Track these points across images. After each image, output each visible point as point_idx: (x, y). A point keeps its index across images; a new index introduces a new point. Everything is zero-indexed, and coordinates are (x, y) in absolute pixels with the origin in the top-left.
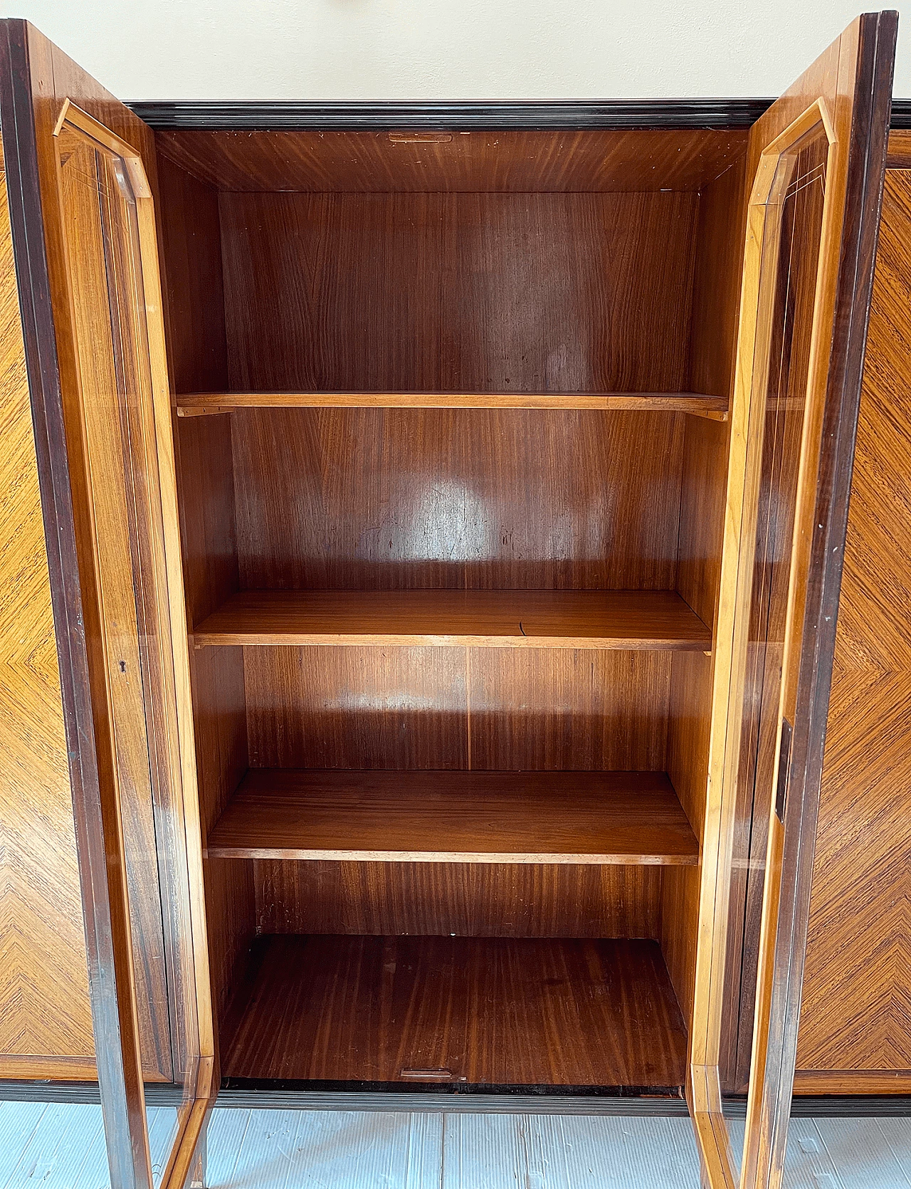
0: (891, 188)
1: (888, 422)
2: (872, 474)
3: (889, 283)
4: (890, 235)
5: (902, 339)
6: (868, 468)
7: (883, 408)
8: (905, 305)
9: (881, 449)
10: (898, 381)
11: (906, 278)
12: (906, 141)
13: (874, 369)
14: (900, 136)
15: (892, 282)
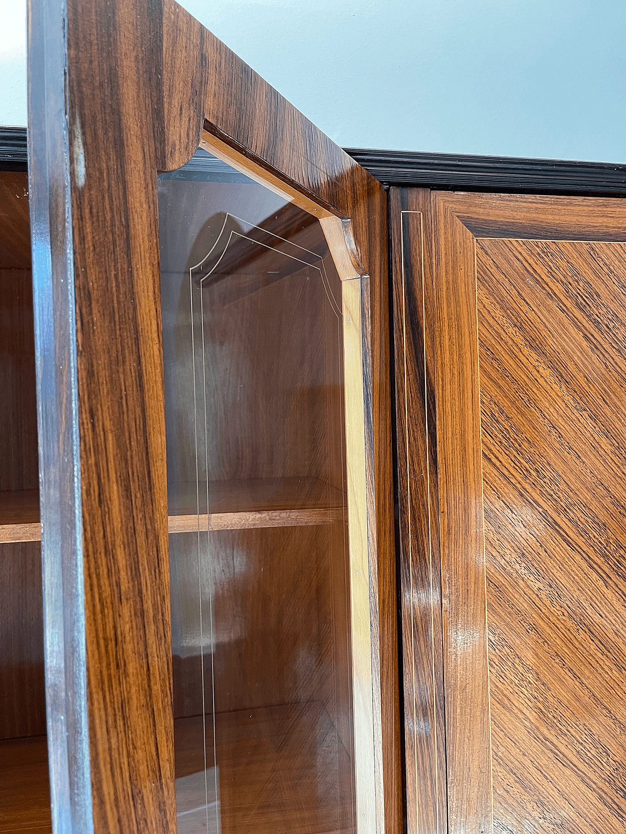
0: (527, 261)
1: (559, 537)
2: (548, 603)
3: (538, 371)
4: (531, 315)
5: (560, 436)
6: (543, 597)
7: (550, 520)
8: (558, 395)
9: (555, 571)
10: (563, 486)
11: (555, 365)
12: (537, 209)
13: (534, 474)
14: (530, 202)
15: (541, 369)
